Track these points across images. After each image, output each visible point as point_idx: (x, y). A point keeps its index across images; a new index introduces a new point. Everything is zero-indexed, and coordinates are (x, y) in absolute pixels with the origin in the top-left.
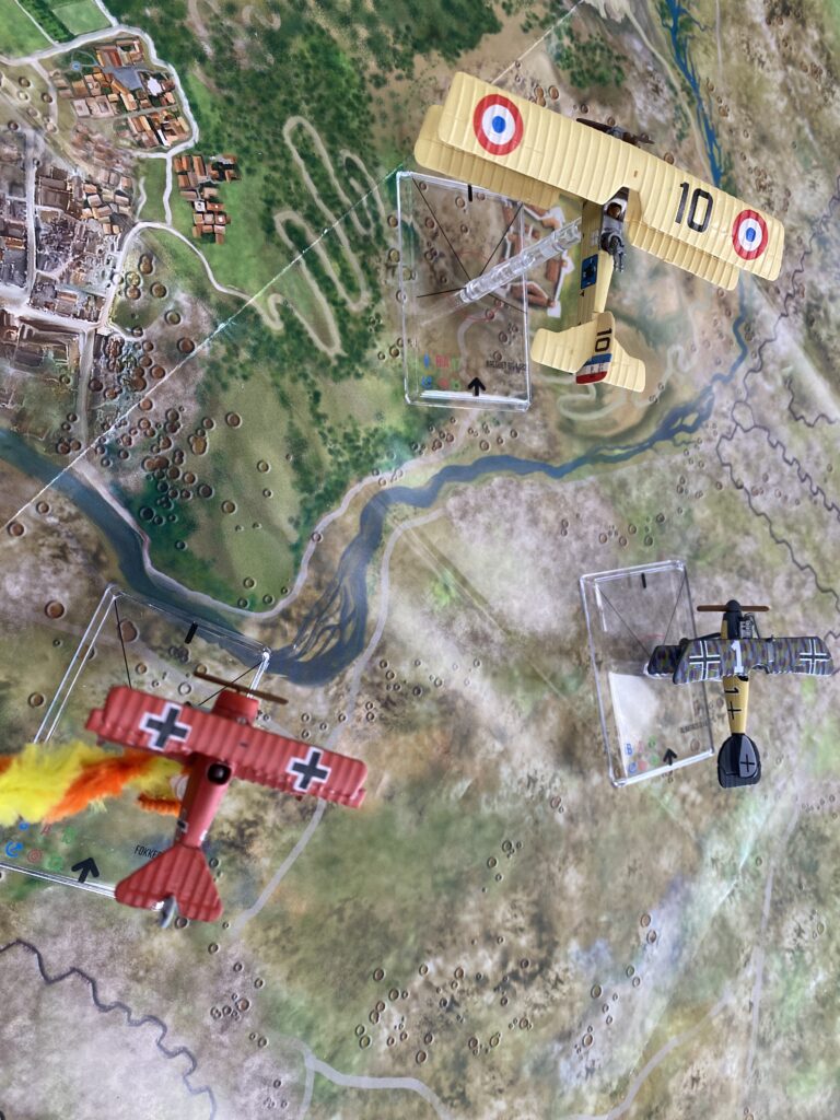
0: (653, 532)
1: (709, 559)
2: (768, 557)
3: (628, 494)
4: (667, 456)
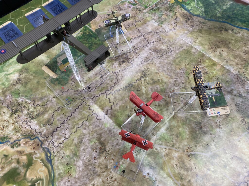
0: (70, 166)
1: (77, 151)
2: (79, 134)
3: (61, 173)
4: (55, 162)
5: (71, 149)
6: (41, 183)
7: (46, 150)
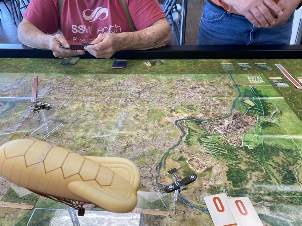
0: (152, 153)
1: (141, 156)
3: (159, 154)
4: (158, 161)
5: (144, 159)
6: (175, 157)
7: (158, 171)
